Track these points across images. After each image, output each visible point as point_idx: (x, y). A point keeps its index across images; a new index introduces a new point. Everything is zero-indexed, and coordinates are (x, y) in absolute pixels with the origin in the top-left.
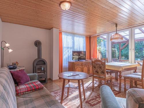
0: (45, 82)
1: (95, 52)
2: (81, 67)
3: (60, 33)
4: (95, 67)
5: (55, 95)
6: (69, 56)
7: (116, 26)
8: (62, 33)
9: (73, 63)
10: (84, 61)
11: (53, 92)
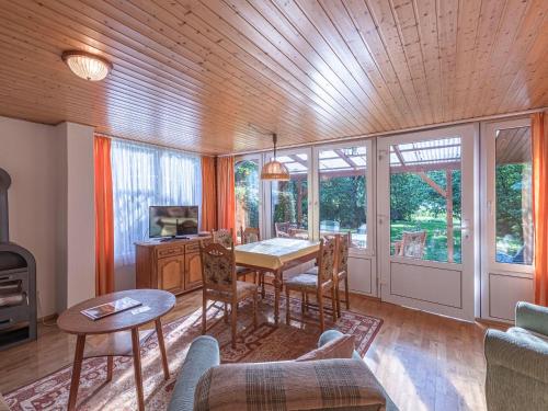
0: (27, 336)
1: (230, 207)
2: (181, 258)
3: (103, 140)
4: (208, 267)
5: (58, 386)
6: (140, 224)
7: (275, 140)
8: (109, 140)
9: (151, 248)
10: (192, 237)
11: (51, 377)
